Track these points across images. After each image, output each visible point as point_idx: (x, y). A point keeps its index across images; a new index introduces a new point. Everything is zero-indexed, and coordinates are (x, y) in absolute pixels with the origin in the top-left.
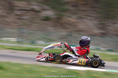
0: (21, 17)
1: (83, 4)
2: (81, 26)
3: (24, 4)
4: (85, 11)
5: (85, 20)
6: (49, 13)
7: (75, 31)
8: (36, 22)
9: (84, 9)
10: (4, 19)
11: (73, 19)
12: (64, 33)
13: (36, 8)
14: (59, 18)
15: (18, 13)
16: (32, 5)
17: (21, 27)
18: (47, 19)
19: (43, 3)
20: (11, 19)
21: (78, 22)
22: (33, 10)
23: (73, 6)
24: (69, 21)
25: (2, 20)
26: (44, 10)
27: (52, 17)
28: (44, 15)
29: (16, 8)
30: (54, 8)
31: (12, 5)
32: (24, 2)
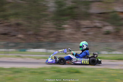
0: (86, 34)
3: (88, 23)
6: (109, 28)
8: (100, 36)
10: (73, 36)
13: (98, 25)
15: (84, 30)
16: (95, 23)
18: (108, 33)
19: (103, 20)
20: (79, 35)
22: (96, 27)
25: (72, 37)
26: (104, 26)
27: (112, 31)
28: (105, 30)
29: (82, 26)
30: (113, 24)
31: (78, 24)
32: (88, 21)
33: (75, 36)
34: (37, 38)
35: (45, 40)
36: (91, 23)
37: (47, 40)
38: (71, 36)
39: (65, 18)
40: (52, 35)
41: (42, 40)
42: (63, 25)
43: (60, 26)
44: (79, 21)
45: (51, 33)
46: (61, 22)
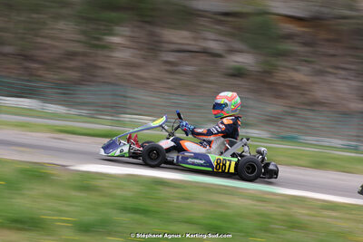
0: (175, 68)
1: (329, 40)
2: (320, 93)
4: (333, 55)
5: (330, 78)
6: (245, 60)
7: (304, 104)
8: (212, 79)
9: (332, 52)
10: (135, 73)
11: (301, 75)
12: (275, 107)
13: (213, 46)
14: (265, 72)
15: (171, 57)
16: (205, 39)
17: (172, 91)
18: (238, 73)
19: (232, 35)
20: (152, 71)
21: (314, 83)
22: (206, 52)
23: (305, 44)
24: (292, 80)
26: (232, 51)
27: (251, 68)
28: (232, 65)
29: (165, 45)
30: (255, 48)
31: (156, 39)
32: (185, 33)
33: (141, 73)
34: (26, 68)
35: (50, 76)
36: (195, 39)
37: (56, 77)
38: (128, 72)
39: (114, 15)
40: (73, 64)
41: (40, 73)
42: (105, 34)
43: (98, 39)
44: (158, 30)
45: (71, 55)
46: (102, 27)
